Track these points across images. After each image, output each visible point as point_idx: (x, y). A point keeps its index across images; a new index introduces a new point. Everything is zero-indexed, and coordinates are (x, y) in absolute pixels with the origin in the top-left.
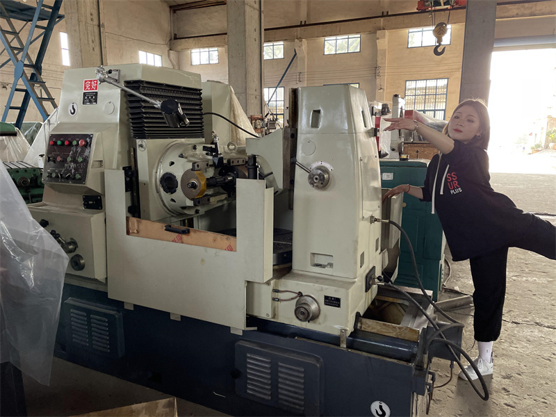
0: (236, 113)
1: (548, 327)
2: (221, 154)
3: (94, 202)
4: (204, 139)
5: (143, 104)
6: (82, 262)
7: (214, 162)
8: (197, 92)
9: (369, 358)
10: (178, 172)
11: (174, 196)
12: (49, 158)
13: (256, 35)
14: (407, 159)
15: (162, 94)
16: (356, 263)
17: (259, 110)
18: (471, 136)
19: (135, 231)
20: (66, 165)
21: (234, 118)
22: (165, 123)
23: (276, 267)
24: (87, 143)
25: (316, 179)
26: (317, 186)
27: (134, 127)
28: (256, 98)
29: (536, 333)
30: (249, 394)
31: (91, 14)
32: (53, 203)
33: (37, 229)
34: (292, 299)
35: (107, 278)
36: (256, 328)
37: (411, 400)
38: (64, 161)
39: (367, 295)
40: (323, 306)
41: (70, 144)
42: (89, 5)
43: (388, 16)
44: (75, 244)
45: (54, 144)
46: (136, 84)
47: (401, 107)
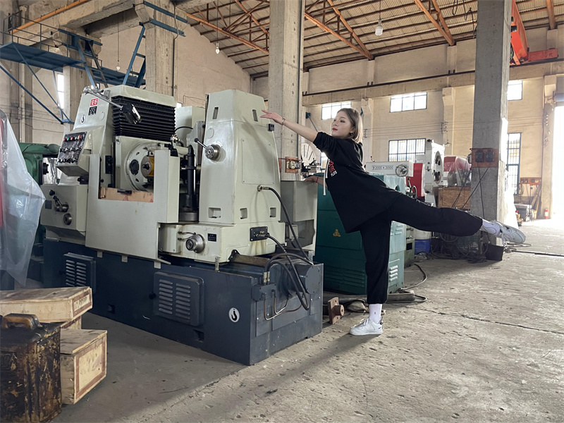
1: (471, 318)
6: (70, 218)
8: (170, 109)
9: (228, 275)
10: (140, 158)
11: (137, 176)
12: (61, 149)
15: (139, 107)
16: (233, 212)
19: (104, 196)
20: (70, 153)
24: (83, 138)
25: (209, 152)
26: (210, 157)
27: (115, 128)
28: (292, 142)
30: (160, 311)
31: (167, 78)
35: (85, 232)
36: (169, 263)
37: (252, 305)
38: (69, 151)
39: (252, 244)
40: (207, 242)
41: (74, 140)
42: (165, 70)
43: (454, 74)
44: (67, 206)
45: (66, 140)
46: (117, 99)
47: (438, 152)
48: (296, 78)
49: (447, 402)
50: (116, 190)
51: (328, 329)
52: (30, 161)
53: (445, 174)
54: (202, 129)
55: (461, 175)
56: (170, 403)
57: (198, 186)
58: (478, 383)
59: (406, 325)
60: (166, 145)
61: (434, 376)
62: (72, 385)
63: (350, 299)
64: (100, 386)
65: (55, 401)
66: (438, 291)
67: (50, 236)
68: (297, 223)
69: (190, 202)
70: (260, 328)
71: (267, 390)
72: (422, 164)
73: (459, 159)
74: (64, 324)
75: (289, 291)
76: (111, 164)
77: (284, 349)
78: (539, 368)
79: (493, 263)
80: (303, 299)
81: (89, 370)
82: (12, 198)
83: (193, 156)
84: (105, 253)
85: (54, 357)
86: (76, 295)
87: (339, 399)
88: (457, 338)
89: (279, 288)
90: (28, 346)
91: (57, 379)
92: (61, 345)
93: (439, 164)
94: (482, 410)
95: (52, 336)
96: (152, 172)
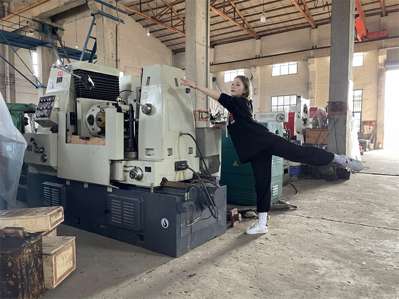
1: (328, 220)
8: (116, 78)
9: (160, 195)
10: (95, 114)
11: (93, 127)
12: (37, 108)
16: (162, 151)
17: (205, 107)
19: (69, 141)
20: (44, 111)
24: (53, 99)
25: (144, 109)
27: (75, 92)
30: (112, 222)
31: (112, 54)
34: (132, 170)
35: (57, 167)
36: (118, 188)
37: (177, 216)
38: (43, 109)
39: (176, 173)
40: (144, 173)
41: (46, 101)
42: (111, 48)
43: (316, 48)
44: (43, 149)
45: (41, 102)
46: (77, 71)
47: (305, 105)
48: (205, 53)
49: (312, 278)
50: (78, 137)
51: (231, 230)
52: (15, 116)
53: (311, 120)
54: (139, 92)
55: (322, 120)
56: (121, 286)
57: (137, 133)
58: (333, 264)
59: (284, 226)
60: (113, 104)
61: (303, 261)
62: (51, 276)
63: (246, 209)
64: (71, 275)
65: (40, 287)
66: (306, 202)
67: (31, 170)
68: (208, 157)
69: (131, 145)
70: (183, 231)
71: (189, 274)
72: (294, 113)
73: (320, 109)
74: (44, 233)
75: (203, 205)
76: (74, 118)
77: (200, 245)
78: (374, 254)
79: (344, 181)
80: (213, 211)
81: (63, 265)
82: (4, 144)
83: (133, 111)
84: (72, 181)
85: (39, 257)
86: (52, 212)
87: (238, 279)
88: (319, 234)
89: (196, 204)
90: (19, 250)
91: (41, 272)
92: (43, 248)
93: (306, 113)
94: (335, 283)
95: (36, 242)
96: (104, 124)
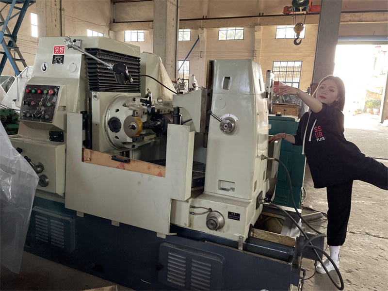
0: (162, 76)
1: (375, 236)
2: (153, 105)
3: (58, 136)
4: (140, 94)
5: (99, 66)
6: (47, 180)
7: (148, 111)
8: (137, 59)
9: (260, 258)
10: (122, 116)
11: (118, 134)
12: (25, 102)
13: (174, 23)
14: (281, 115)
15: (112, 59)
16: (251, 188)
17: (174, 76)
18: (332, 101)
19: (89, 159)
20: (38, 108)
21: (161, 80)
22: (115, 81)
23: (193, 189)
24: (55, 92)
25: (226, 126)
26: (226, 132)
27: (90, 82)
28: (172, 67)
29: (367, 240)
30: (169, 282)
31: (55, 1)
32: (26, 135)
33: (16, 155)
34: (204, 213)
35: (64, 193)
36: (176, 234)
38: (36, 105)
39: (257, 211)
40: (227, 220)
43: (263, 16)
44: (42, 167)
45: (29, 92)
46: (94, 51)
47: (272, 79)
48: (175, 14)
54: (207, 97)
73: (281, 83)
76: (86, 119)
93: (272, 87)
